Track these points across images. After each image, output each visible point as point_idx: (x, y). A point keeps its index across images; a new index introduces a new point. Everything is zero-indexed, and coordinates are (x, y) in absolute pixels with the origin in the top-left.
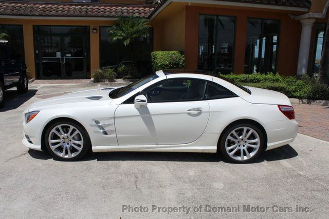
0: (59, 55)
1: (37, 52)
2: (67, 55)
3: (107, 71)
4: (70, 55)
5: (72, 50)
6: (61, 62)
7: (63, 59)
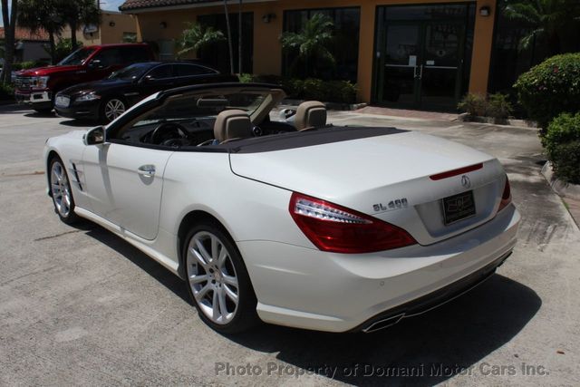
0: (413, 61)
1: (378, 54)
2: (428, 63)
3: (493, 99)
4: (432, 63)
5: (438, 53)
6: (415, 76)
7: (418, 69)
